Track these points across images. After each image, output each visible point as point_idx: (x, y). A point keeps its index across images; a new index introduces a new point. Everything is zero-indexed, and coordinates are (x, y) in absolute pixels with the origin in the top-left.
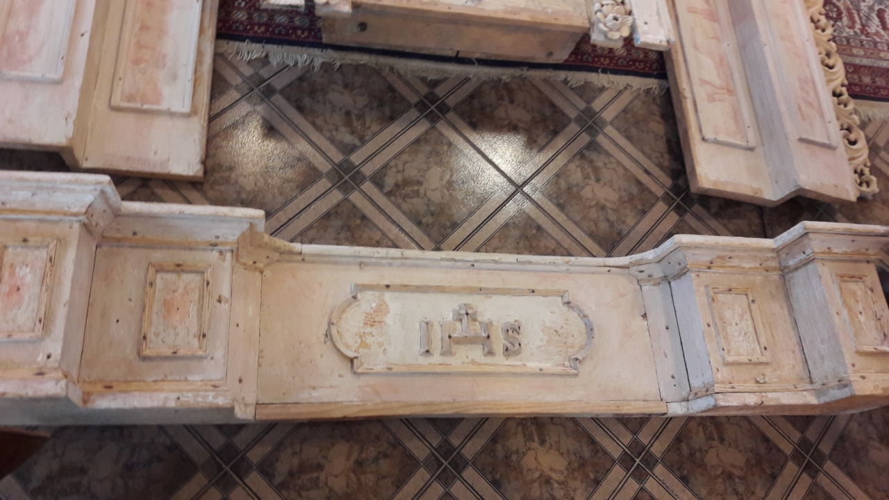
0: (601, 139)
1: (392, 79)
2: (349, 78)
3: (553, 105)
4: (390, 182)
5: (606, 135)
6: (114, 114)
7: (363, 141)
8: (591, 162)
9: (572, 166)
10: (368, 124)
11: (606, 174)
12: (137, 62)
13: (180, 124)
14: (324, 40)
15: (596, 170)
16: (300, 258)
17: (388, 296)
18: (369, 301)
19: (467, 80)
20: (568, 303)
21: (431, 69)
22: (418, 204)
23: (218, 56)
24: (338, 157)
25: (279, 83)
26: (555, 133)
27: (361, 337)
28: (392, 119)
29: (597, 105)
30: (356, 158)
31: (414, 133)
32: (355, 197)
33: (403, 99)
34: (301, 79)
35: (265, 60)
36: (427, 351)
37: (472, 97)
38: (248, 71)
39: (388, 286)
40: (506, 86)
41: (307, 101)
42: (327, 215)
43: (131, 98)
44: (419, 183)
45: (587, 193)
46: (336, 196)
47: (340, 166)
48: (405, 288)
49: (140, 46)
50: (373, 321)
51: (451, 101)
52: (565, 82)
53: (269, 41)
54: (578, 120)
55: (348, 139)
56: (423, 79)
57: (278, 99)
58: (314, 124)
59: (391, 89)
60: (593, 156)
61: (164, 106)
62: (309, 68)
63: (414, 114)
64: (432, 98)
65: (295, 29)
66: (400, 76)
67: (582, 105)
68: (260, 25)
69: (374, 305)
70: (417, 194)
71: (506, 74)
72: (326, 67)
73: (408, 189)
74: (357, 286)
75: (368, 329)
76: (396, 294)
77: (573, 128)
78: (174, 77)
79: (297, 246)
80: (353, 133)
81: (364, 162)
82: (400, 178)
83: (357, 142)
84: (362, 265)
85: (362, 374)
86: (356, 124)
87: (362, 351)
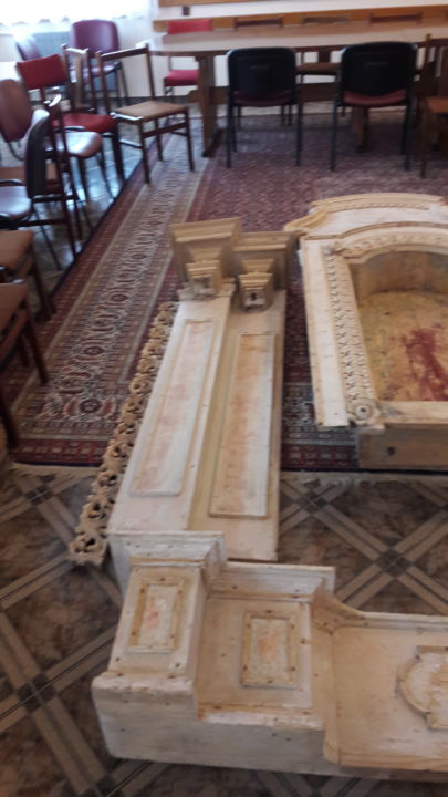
1: (420, 490)
2: (384, 491)
4: (432, 566)
6: (212, 520)
7: (403, 535)
10: (405, 522)
12: (226, 486)
13: (259, 524)
14: (361, 466)
16: (362, 622)
18: (431, 663)
23: (282, 481)
24: (384, 548)
25: (329, 497)
27: (431, 696)
28: (425, 518)
30: (399, 548)
32: (403, 579)
33: (432, 504)
34: (345, 494)
35: (316, 483)
38: (304, 491)
39: (447, 648)
41: (352, 509)
42: (380, 594)
43: (222, 509)
46: (386, 579)
47: (386, 554)
49: (228, 477)
50: (439, 680)
53: (318, 470)
55: (390, 534)
57: (329, 508)
58: (360, 525)
59: (421, 497)
61: (247, 512)
62: (351, 486)
63: (444, 514)
65: (337, 461)
68: (310, 460)
69: (437, 666)
72: (364, 484)
74: (418, 647)
75: (437, 689)
78: (252, 495)
79: (360, 613)
80: (393, 529)
81: (407, 551)
82: (441, 563)
83: (398, 536)
84: (420, 630)
85: (436, 730)
86: (395, 523)
87: (433, 709)
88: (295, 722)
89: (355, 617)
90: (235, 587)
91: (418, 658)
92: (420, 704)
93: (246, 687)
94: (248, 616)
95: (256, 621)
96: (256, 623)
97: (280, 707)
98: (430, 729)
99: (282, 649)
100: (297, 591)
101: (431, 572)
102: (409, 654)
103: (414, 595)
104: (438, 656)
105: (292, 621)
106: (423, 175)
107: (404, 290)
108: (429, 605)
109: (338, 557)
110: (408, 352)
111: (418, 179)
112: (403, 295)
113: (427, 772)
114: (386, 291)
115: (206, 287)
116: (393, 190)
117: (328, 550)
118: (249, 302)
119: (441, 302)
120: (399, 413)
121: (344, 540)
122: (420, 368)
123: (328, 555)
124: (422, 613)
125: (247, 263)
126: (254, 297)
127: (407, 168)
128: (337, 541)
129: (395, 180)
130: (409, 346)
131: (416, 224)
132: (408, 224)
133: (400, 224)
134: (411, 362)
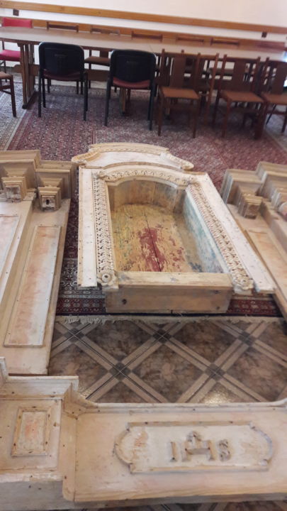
0: (254, 346)
1: (140, 325)
2: (119, 326)
3: (224, 332)
4: (143, 372)
5: (257, 344)
6: (5, 349)
7: (128, 353)
8: (251, 357)
9: (242, 360)
10: (130, 346)
11: (261, 363)
12: (18, 326)
13: (37, 351)
14: (107, 311)
15: (255, 361)
16: (97, 410)
17: (147, 429)
18: (136, 432)
19: (178, 323)
20: (253, 428)
21: (159, 320)
22: (159, 382)
23: (56, 322)
24: (115, 362)
25: (85, 332)
26: (229, 344)
27: (134, 453)
28: (142, 343)
29: (248, 330)
30: (124, 362)
31: (154, 348)
32: (125, 381)
33: (147, 334)
34: (96, 329)
35: (79, 323)
36: (174, 459)
37: (182, 330)
38: (70, 328)
39: (146, 423)
40: (198, 324)
41: (99, 338)
42: (111, 391)
43: (14, 341)
44: (159, 372)
45: (253, 372)
46: (115, 381)
47: (117, 366)
48: (156, 424)
49: (19, 320)
50: (140, 443)
51: (171, 333)
52: (229, 321)
53: (81, 314)
54: (240, 338)
55: (120, 353)
56: (156, 325)
57: (85, 338)
58: (103, 348)
59: (140, 330)
60: (252, 354)
61: (30, 344)
62: (100, 324)
63: (153, 340)
64: (161, 332)
65: (93, 308)
66: (144, 323)
67: (241, 331)
68: (76, 308)
69: (139, 434)
70: (158, 377)
71: (197, 319)
72: (108, 323)
73: (153, 376)
74: (129, 423)
75: (138, 448)
76: (152, 428)
77: (238, 342)
78: (35, 332)
79: (96, 404)
80: (122, 350)
81: (129, 364)
82: (148, 370)
83: (124, 354)
84: (131, 412)
85: (135, 473)
86: (124, 346)
87: (134, 461)
88: (43, 477)
89: (92, 407)
90: (13, 393)
91: (128, 430)
92: (126, 458)
93: (14, 457)
94: (20, 411)
95: (25, 413)
96: (25, 415)
97: (36, 468)
98: (131, 473)
99: (40, 430)
100: (55, 393)
101: (142, 376)
102: (124, 427)
103: (131, 391)
104: (140, 428)
105: (49, 412)
106: (159, 134)
107: (142, 204)
108: (139, 396)
109: (87, 369)
110: (140, 241)
111: (156, 136)
112: (141, 207)
113: (127, 500)
114: (131, 204)
115: (15, 193)
116: (141, 142)
117: (81, 366)
118: (44, 205)
119: (163, 212)
120: (128, 278)
121: (91, 358)
122: (147, 251)
123: (81, 368)
124: (135, 402)
125: (44, 180)
126: (48, 202)
127: (151, 129)
128: (88, 359)
129: (143, 135)
130: (142, 238)
131: (150, 164)
132: (145, 164)
133: (140, 164)
134: (142, 247)
